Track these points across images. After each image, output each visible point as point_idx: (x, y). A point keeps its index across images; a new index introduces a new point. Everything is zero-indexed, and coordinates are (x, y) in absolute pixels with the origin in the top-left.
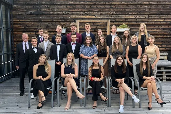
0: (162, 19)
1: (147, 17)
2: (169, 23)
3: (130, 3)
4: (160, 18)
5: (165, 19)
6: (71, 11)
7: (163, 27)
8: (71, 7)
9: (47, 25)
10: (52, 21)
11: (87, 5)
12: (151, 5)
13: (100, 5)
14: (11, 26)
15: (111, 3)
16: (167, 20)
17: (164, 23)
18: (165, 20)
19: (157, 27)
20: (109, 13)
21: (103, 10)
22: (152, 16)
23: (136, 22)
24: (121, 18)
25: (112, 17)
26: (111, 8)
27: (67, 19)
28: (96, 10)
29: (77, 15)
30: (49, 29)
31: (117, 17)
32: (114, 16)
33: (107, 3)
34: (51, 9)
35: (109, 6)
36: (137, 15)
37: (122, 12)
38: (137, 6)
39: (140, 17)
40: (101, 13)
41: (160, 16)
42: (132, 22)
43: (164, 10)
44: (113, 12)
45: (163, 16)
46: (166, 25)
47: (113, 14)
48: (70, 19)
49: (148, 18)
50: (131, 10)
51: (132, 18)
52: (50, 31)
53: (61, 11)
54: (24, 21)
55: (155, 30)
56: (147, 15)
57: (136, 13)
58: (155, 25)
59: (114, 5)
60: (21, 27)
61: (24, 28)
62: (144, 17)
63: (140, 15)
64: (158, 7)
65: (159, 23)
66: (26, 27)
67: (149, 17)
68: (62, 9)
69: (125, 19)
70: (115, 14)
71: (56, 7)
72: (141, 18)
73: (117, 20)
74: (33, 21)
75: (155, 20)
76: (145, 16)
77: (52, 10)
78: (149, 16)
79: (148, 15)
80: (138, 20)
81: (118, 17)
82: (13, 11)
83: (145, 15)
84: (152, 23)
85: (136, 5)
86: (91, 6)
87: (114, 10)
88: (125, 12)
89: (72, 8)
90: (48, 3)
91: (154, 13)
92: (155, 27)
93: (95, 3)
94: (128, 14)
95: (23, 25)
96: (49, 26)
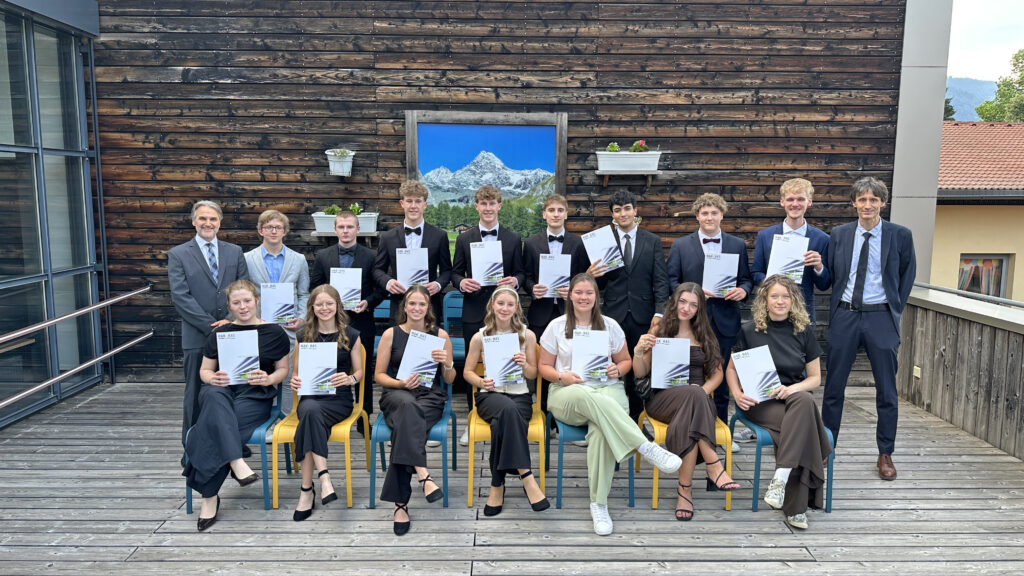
0: (824, 108)
1: (749, 101)
2: (857, 129)
3: (668, 29)
4: (814, 106)
5: (836, 109)
6: (377, 66)
7: (827, 149)
8: (380, 45)
9: (265, 135)
10: (288, 117)
11: (458, 40)
12: (774, 40)
13: (521, 38)
14: (89, 136)
15: (574, 30)
16: (848, 117)
17: (835, 130)
18: (839, 118)
19: (800, 149)
20: (567, 78)
21: (536, 63)
22: (777, 94)
23: (697, 123)
24: (624, 107)
25: (581, 102)
26: (577, 52)
27: (362, 108)
28: (504, 63)
29: (409, 85)
30: (274, 152)
31: (605, 99)
32: (588, 96)
33: (556, 30)
34: (280, 54)
35: (564, 46)
36: (703, 88)
37: (628, 73)
38: (702, 46)
39: (716, 102)
40: (525, 78)
41: (816, 96)
42: (675, 123)
43: (833, 64)
44: (583, 77)
45: (828, 98)
46: (844, 139)
47: (584, 85)
48: (374, 108)
49: (758, 105)
50: (670, 65)
51: (676, 107)
52: (279, 163)
53: (330, 67)
54: (150, 112)
55: (790, 166)
56: (748, 89)
57: (696, 77)
58: (788, 138)
59: (590, 39)
60: (140, 145)
61: (152, 146)
62: (738, 97)
63: (716, 89)
64: (804, 53)
65: (810, 130)
66: (163, 145)
67: (758, 100)
68: (335, 56)
69: (642, 111)
70: (595, 84)
71: (307, 45)
72: (720, 104)
73: (602, 115)
74: (194, 112)
75: (789, 117)
76: (743, 94)
77: (289, 61)
78: (762, 94)
79: (758, 90)
80: (705, 114)
81: (609, 98)
82: (96, 66)
83: (742, 88)
84: (776, 130)
85: (698, 39)
86: (477, 44)
87: (591, 66)
88: (644, 74)
89: (383, 52)
90: (266, 27)
91: (785, 83)
92: (787, 148)
93: (494, 30)
94: (658, 85)
95: (147, 132)
96: (271, 138)
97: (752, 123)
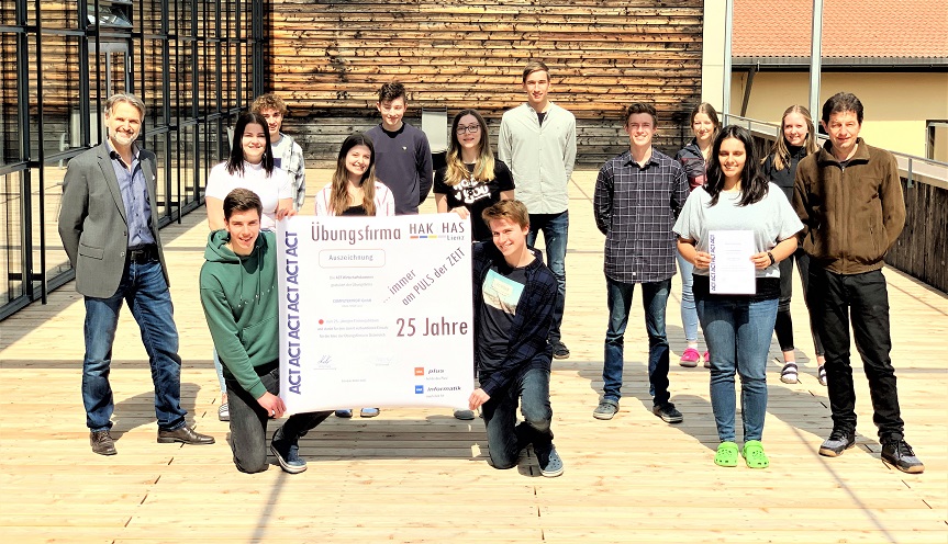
0: (663, 17)
1: (622, 13)
4: (658, 16)
5: (670, 18)
7: (665, 39)
16: (676, 22)
17: (670, 30)
18: (672, 22)
19: (652, 40)
22: (637, 10)
23: (595, 25)
36: (597, 6)
41: (659, 11)
45: (665, 12)
46: (674, 34)
47: (532, 4)
48: (418, 16)
49: (627, 16)
51: (583, 16)
52: (365, 46)
54: (297, 19)
56: (622, 7)
58: (644, 34)
60: (291, 37)
61: (297, 37)
62: (616, 12)
63: (604, 7)
65: (656, 29)
66: (303, 37)
67: (627, 13)
69: (565, 18)
72: (607, 15)
73: (543, 20)
74: (321, 19)
75: (644, 22)
76: (619, 9)
78: (629, 9)
80: (599, 21)
81: (546, 11)
83: (618, 7)
84: (637, 29)
92: (644, 39)
94: (573, 5)
95: (295, 29)
96: (362, 33)
97: (624, 25)
